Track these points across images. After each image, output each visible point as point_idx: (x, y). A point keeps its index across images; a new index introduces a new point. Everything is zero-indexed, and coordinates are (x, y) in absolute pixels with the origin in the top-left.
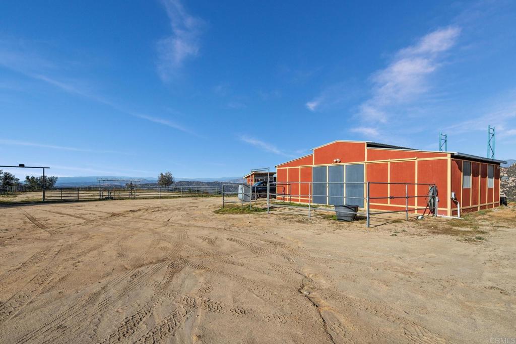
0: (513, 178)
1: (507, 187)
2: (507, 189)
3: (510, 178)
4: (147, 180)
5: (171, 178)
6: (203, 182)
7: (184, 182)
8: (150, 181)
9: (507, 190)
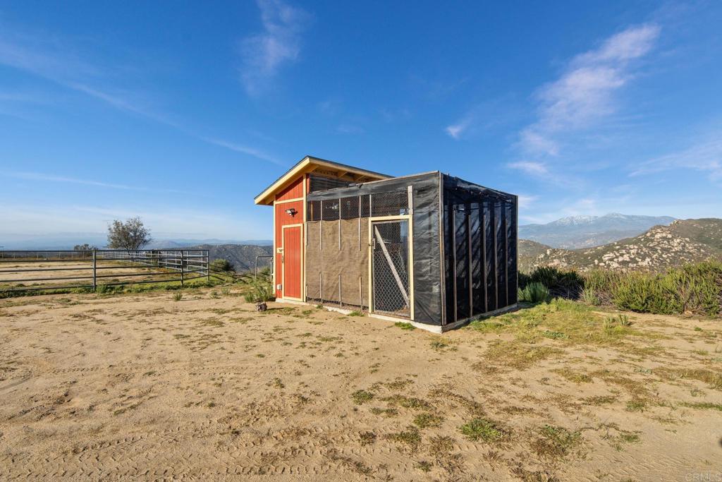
0: (678, 241)
1: (672, 252)
2: (673, 254)
3: (675, 240)
4: (176, 243)
5: (143, 233)
6: (257, 246)
7: (231, 245)
8: (179, 245)
9: (672, 256)
